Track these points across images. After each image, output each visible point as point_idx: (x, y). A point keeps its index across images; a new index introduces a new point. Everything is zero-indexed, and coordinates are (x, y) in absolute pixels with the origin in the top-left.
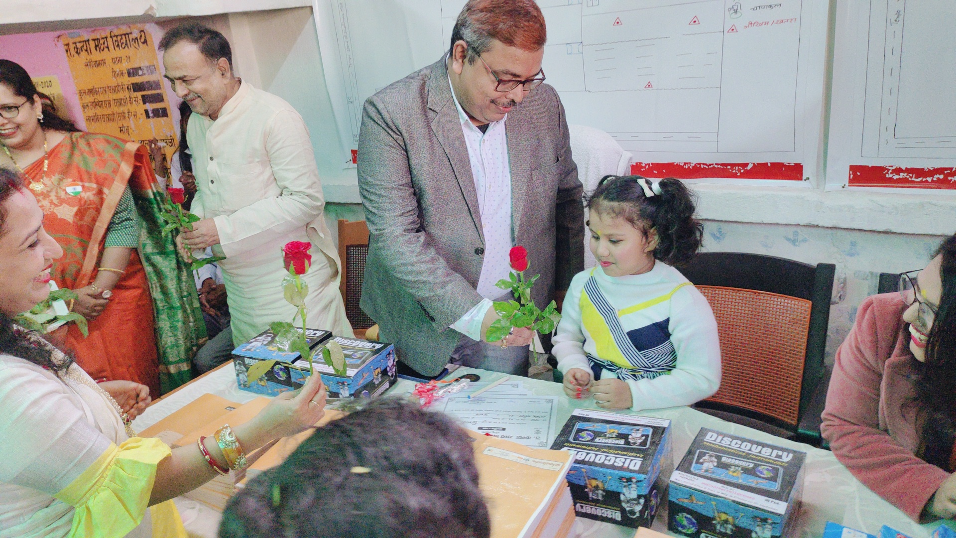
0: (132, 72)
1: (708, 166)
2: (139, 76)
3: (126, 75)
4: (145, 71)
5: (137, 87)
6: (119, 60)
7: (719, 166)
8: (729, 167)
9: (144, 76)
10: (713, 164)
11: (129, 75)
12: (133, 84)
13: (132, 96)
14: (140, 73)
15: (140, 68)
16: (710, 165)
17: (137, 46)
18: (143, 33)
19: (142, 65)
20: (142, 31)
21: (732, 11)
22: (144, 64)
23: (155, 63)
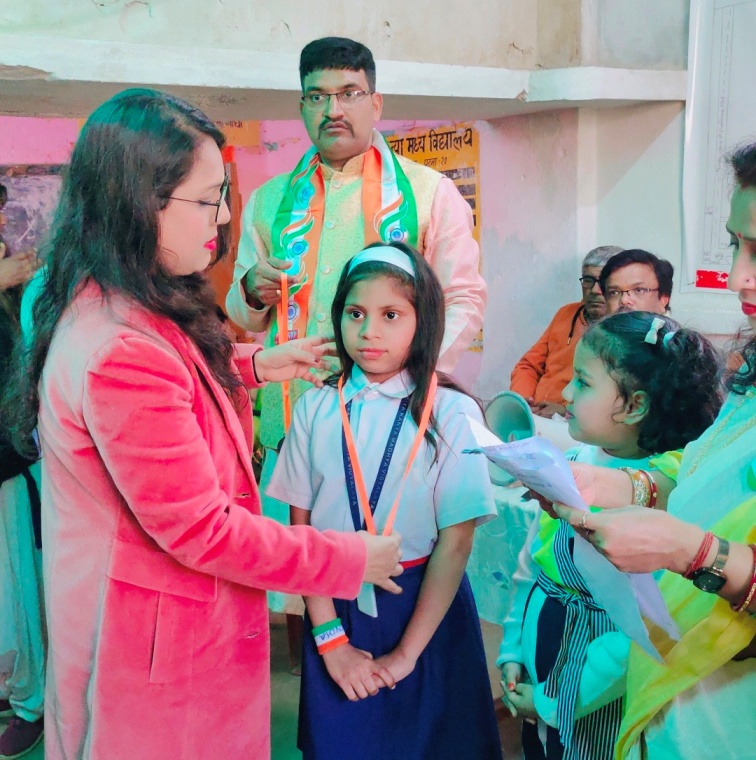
4: (461, 174)
15: (457, 171)
17: (458, 146)
18: (469, 132)
19: (459, 167)
20: (469, 130)
22: (461, 166)
23: (475, 165)
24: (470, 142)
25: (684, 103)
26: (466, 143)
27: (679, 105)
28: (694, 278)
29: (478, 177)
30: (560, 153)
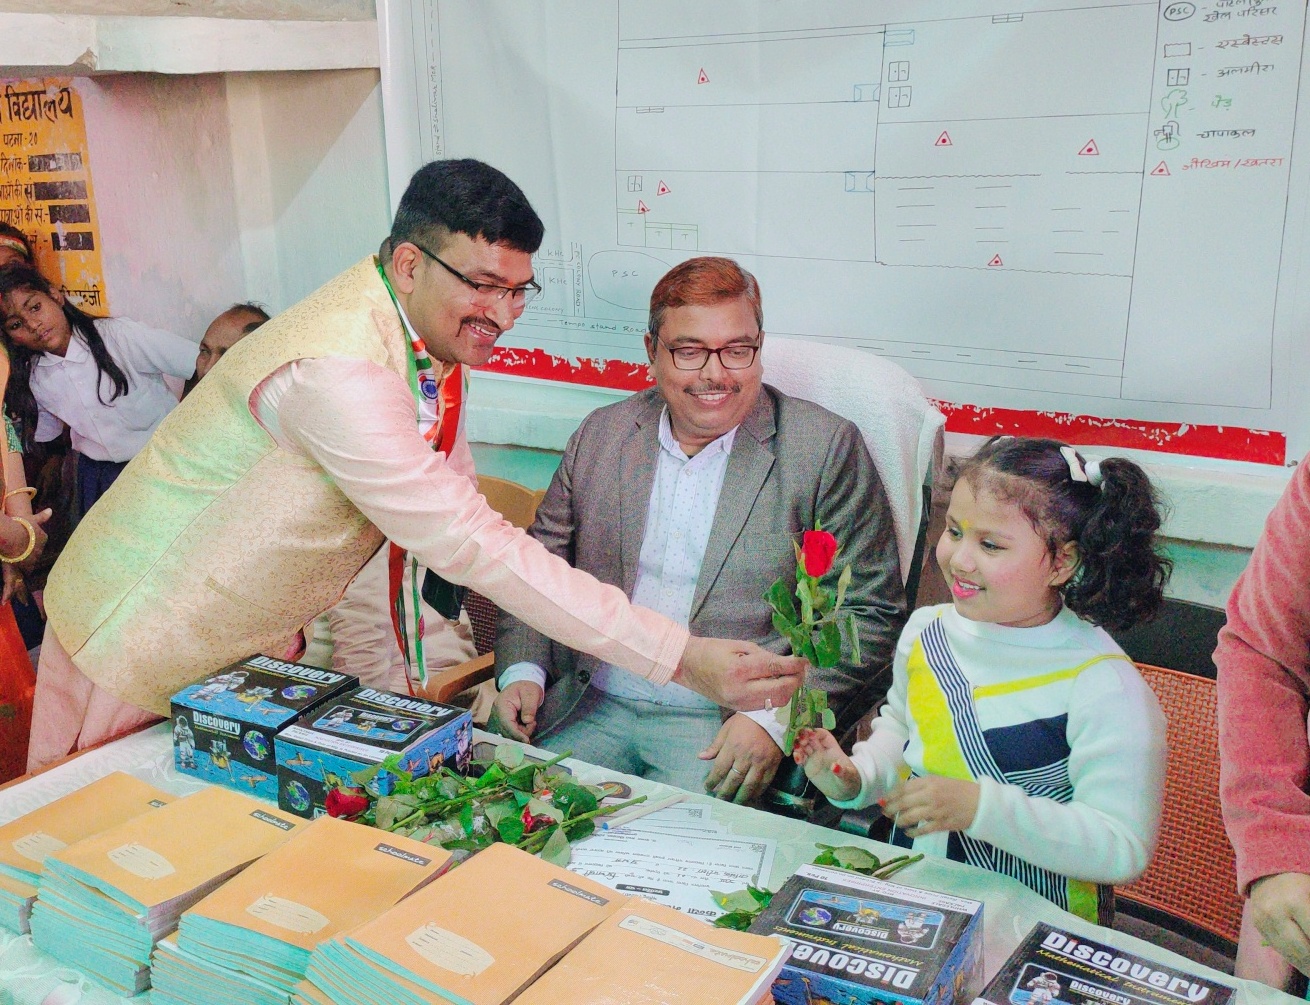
0: (39, 163)
1: (1102, 423)
2: (50, 171)
3: (27, 166)
4: (62, 163)
5: (45, 191)
6: (16, 138)
7: (1123, 425)
8: (1142, 429)
9: (59, 172)
10: (1110, 420)
11: (31, 167)
12: (35, 184)
13: (32, 207)
14: (53, 165)
15: (53, 155)
16: (1106, 421)
17: (51, 115)
18: (65, 94)
19: (56, 151)
20: (65, 90)
21: (1162, 136)
22: (61, 149)
23: (81, 149)
24: (68, 110)
25: (377, 71)
26: (64, 112)
29: (89, 170)
30: (206, 140)
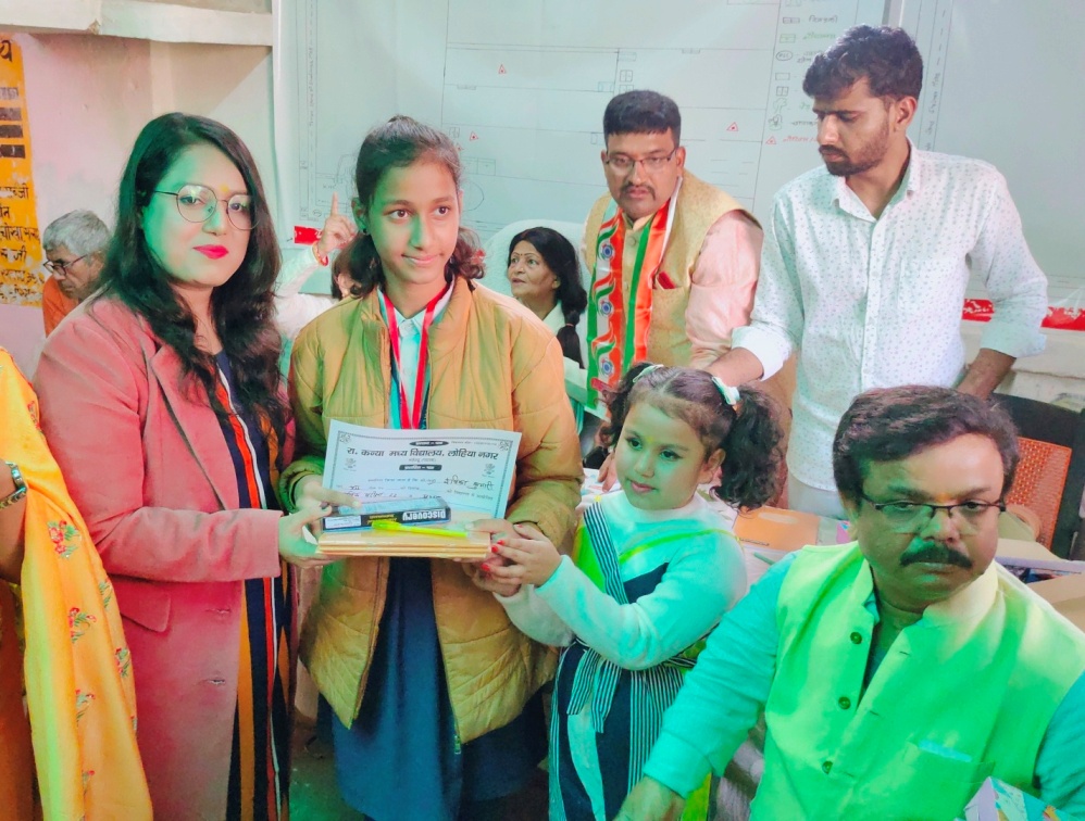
18: (6, 45)
20: (7, 41)
21: (772, 123)
23: (18, 85)
24: (9, 56)
25: (270, 49)
26: (5, 57)
27: (264, 50)
28: (292, 234)
29: (25, 100)
30: (130, 85)
